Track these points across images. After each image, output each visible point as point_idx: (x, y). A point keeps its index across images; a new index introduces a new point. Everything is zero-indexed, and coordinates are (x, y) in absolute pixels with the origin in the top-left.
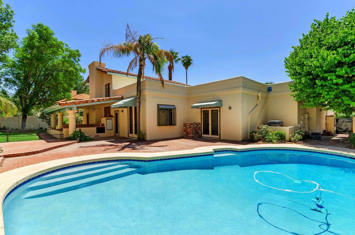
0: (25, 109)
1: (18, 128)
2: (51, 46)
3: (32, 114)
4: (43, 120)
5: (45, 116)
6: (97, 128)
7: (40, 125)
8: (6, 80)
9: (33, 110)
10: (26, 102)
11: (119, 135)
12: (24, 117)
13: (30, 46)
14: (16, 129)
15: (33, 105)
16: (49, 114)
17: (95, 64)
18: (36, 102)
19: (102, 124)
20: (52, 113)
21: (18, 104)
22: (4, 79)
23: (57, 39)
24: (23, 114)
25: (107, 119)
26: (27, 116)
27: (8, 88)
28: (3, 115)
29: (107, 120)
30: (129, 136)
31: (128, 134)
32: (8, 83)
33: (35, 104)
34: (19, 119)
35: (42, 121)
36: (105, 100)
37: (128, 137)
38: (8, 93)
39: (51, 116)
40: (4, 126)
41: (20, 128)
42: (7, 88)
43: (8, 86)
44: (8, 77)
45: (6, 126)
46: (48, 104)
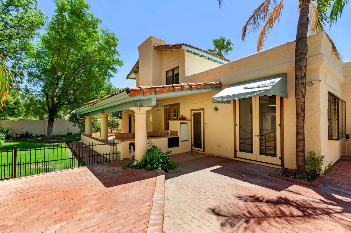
0: (52, 110)
1: (43, 134)
2: (86, 25)
3: (60, 117)
4: (74, 124)
5: (78, 119)
6: (168, 138)
7: (70, 130)
8: (30, 74)
9: (61, 112)
10: (53, 101)
11: (204, 151)
12: (51, 120)
13: (59, 22)
14: (41, 136)
15: (62, 105)
16: (82, 116)
17: (152, 39)
18: (65, 101)
19: (171, 131)
20: (87, 114)
21: (44, 105)
22: (27, 73)
23: (93, 16)
24: (49, 116)
25: (181, 123)
26: (55, 119)
27: (32, 85)
28: (28, 118)
29: (182, 125)
30: (237, 156)
31: (236, 152)
32: (32, 78)
33: (63, 104)
34: (44, 122)
35: (74, 126)
36: (199, 87)
37: (235, 156)
38: (31, 90)
39: (85, 118)
40: (27, 132)
41: (46, 134)
42: (30, 84)
43: (32, 82)
44: (32, 70)
45: (30, 132)
46: (78, 104)
